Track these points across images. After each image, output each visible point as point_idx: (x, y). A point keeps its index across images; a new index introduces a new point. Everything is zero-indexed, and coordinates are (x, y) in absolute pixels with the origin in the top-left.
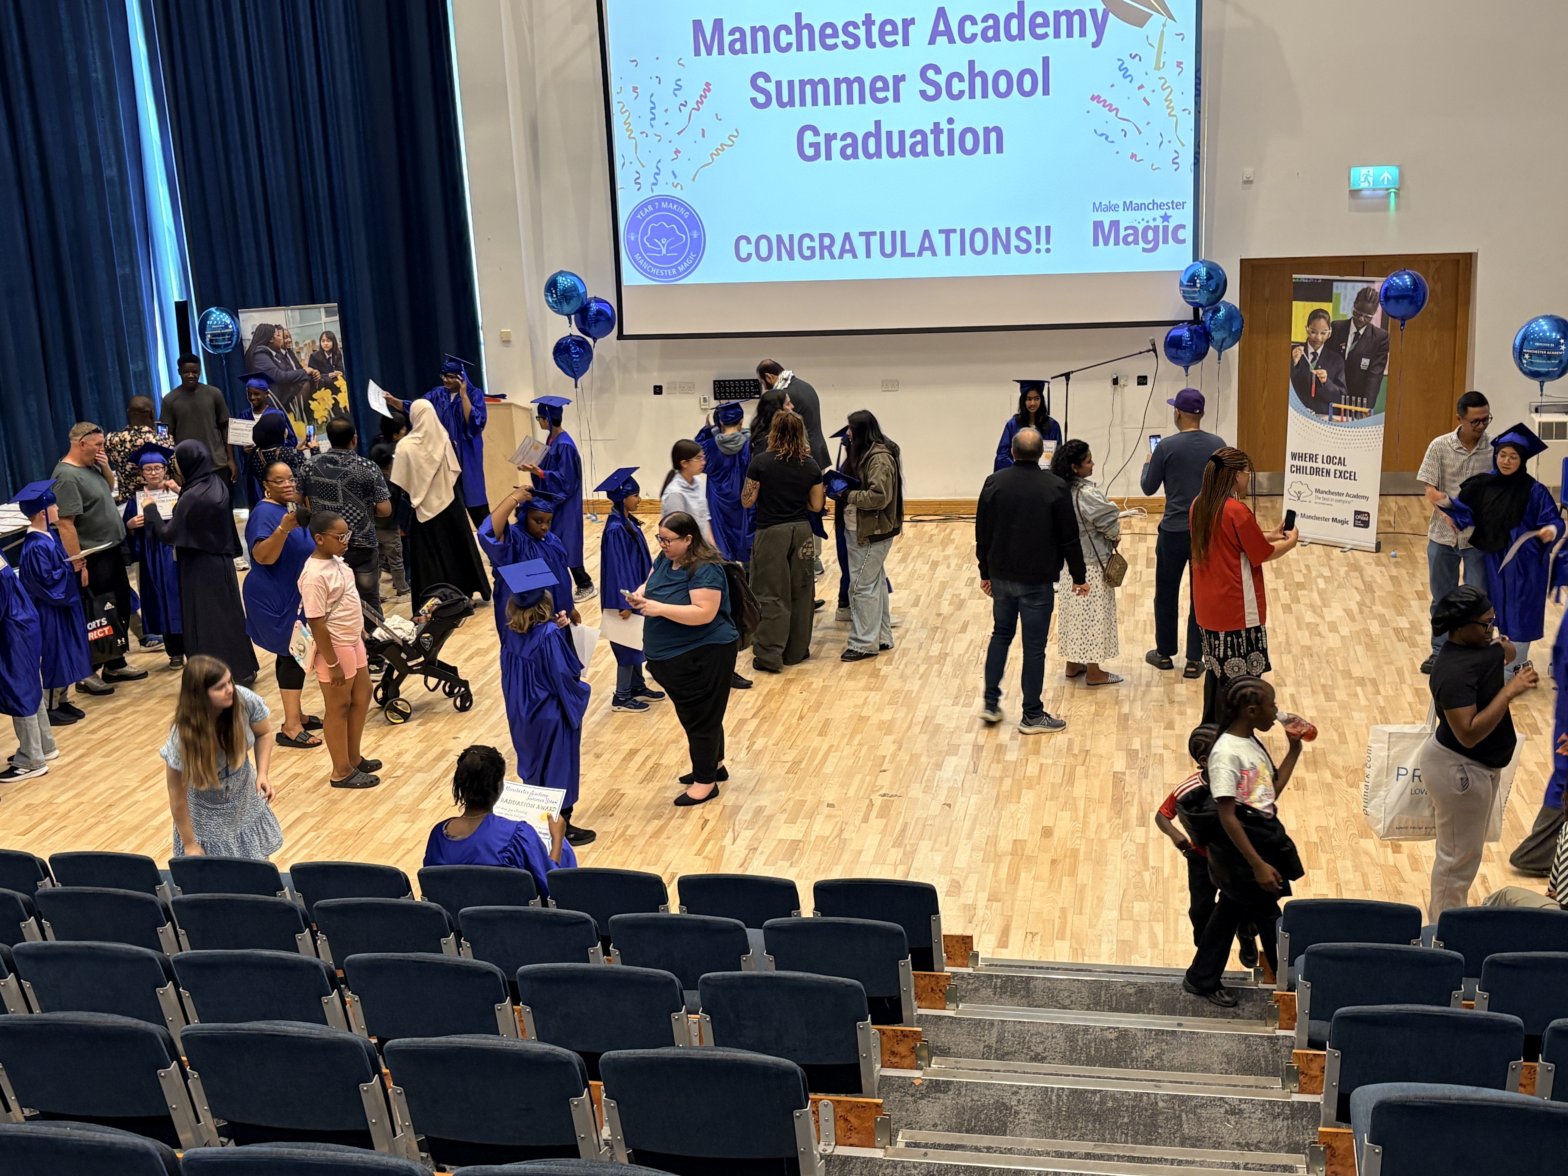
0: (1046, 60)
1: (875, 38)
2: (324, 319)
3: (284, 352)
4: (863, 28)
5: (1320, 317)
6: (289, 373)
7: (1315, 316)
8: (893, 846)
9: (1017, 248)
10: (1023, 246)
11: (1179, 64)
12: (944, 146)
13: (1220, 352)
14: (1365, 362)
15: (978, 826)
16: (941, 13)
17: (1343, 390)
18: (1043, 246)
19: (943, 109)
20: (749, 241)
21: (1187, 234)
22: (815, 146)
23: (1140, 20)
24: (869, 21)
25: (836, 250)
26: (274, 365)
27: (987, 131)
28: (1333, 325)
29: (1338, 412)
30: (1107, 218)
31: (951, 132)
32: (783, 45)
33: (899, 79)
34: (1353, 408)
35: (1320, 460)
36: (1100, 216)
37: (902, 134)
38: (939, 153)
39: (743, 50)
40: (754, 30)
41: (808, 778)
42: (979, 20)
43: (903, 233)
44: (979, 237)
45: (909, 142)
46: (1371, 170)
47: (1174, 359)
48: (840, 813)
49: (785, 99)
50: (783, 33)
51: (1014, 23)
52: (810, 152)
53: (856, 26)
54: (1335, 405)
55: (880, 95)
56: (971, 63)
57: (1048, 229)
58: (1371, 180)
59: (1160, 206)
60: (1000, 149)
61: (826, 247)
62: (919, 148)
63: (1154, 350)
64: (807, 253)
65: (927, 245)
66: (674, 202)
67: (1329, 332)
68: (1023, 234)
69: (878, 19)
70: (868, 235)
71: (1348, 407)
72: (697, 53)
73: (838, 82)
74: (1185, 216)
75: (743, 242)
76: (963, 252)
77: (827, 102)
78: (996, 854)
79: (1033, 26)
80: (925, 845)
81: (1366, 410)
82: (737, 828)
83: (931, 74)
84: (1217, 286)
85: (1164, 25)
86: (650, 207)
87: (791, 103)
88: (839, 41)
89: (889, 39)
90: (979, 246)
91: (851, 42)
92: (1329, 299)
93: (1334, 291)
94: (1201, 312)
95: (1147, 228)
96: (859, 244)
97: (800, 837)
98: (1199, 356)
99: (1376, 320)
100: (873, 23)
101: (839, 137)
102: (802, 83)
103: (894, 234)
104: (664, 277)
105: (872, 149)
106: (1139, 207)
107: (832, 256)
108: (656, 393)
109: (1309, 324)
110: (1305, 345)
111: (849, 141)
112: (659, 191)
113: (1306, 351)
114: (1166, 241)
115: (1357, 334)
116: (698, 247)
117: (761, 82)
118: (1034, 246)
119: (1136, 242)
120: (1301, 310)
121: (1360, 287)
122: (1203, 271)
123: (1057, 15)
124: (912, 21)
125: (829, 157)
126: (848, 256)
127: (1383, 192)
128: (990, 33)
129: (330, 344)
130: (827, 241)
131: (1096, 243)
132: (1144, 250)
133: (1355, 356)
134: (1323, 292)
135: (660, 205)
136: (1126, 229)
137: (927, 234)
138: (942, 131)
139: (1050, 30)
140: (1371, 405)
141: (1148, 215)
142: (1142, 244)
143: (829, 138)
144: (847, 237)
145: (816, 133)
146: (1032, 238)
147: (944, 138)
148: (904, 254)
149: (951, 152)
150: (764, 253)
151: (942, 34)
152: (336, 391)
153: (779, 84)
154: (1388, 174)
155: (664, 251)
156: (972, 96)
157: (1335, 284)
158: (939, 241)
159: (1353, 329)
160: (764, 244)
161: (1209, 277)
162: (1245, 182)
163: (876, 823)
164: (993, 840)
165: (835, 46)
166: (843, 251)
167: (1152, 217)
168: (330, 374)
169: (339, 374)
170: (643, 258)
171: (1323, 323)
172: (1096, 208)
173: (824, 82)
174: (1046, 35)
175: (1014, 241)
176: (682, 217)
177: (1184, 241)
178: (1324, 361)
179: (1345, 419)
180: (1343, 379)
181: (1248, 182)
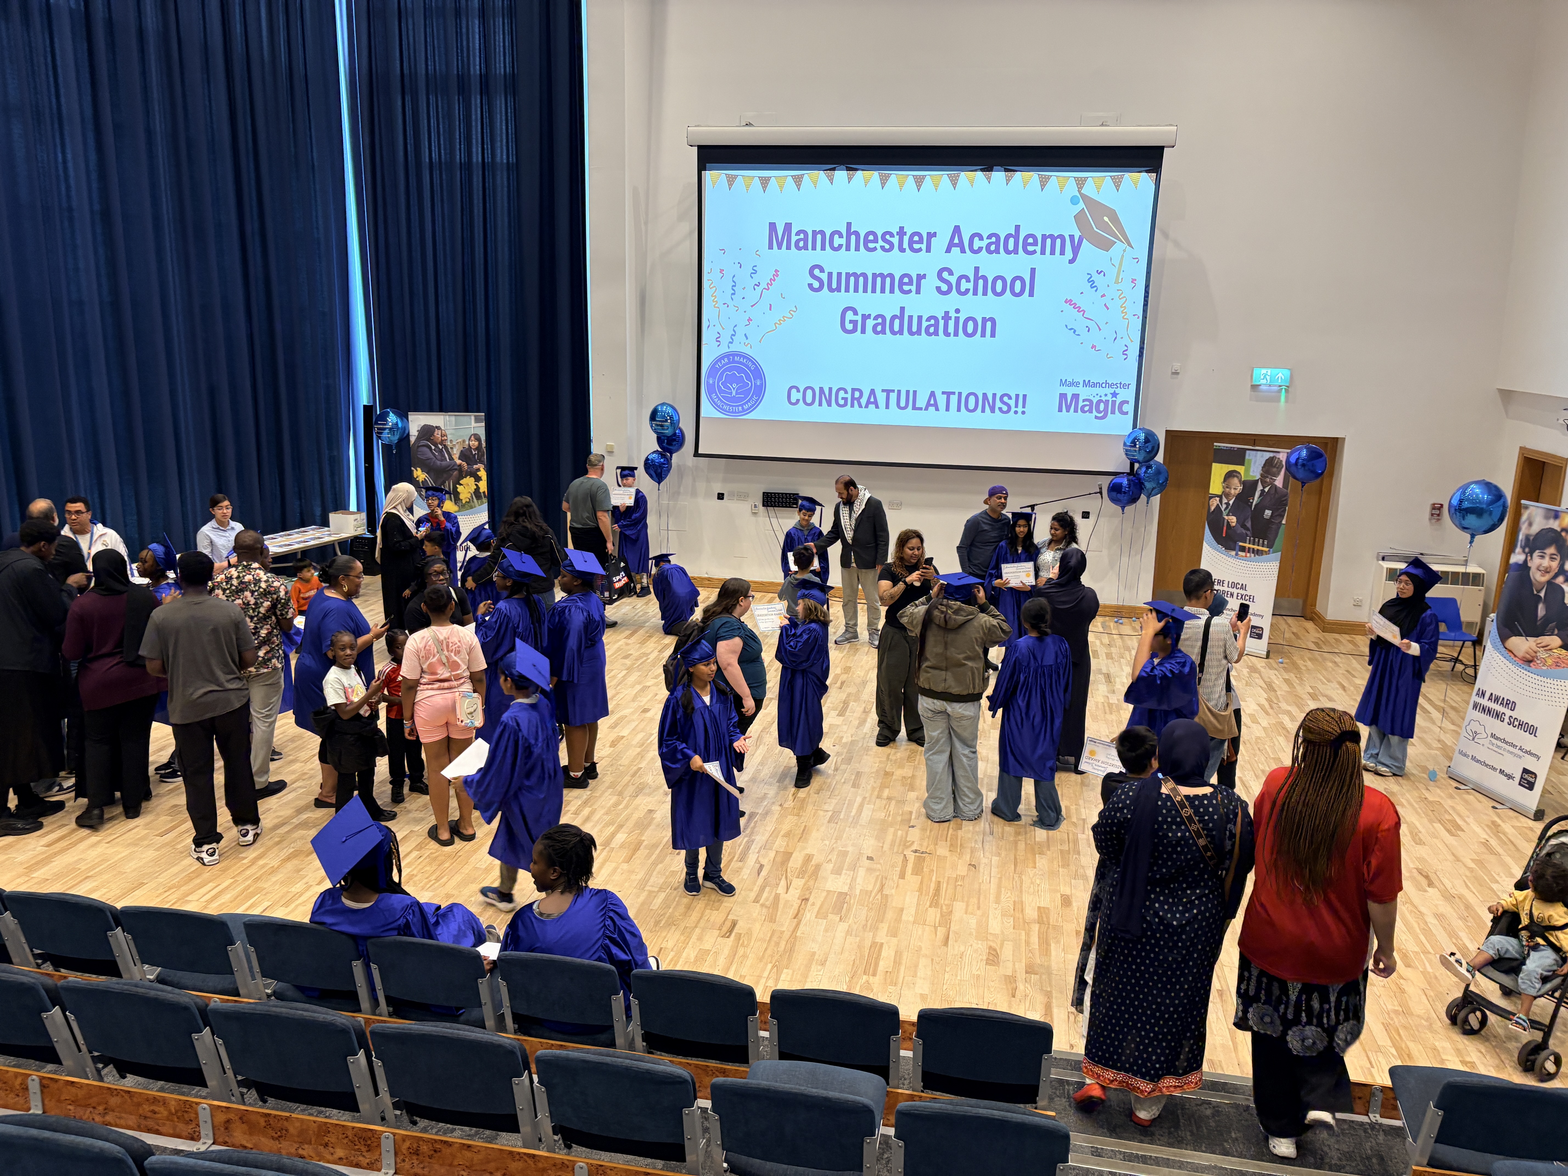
0: (1033, 271)
1: (906, 245)
2: (473, 424)
3: (440, 447)
4: (897, 237)
5: (1234, 476)
6: (444, 463)
7: (1230, 475)
8: (930, 907)
9: (1000, 409)
10: (1005, 408)
11: (1133, 281)
12: (951, 329)
13: (1148, 497)
14: (1268, 513)
15: (1003, 889)
16: (957, 230)
17: (1249, 533)
18: (1020, 409)
19: (953, 301)
20: (798, 391)
21: (1129, 408)
22: (854, 323)
23: (1106, 245)
24: (901, 232)
25: (864, 401)
26: (432, 456)
27: (985, 320)
28: (1244, 483)
29: (1243, 549)
30: (1070, 391)
31: (957, 319)
32: (836, 245)
33: (921, 277)
34: (1256, 547)
35: (1226, 584)
36: (1065, 390)
37: (920, 318)
38: (947, 334)
39: (805, 248)
40: (815, 233)
41: (847, 829)
42: (985, 237)
43: (915, 392)
44: (972, 399)
45: (925, 324)
46: (1269, 371)
47: (1114, 500)
48: (879, 866)
49: (834, 286)
50: (836, 237)
51: (1011, 241)
52: (849, 327)
53: (892, 235)
54: (1241, 544)
55: (906, 288)
56: (977, 269)
57: (1025, 396)
58: (1268, 378)
59: (1111, 386)
60: (993, 335)
61: (856, 399)
62: (932, 330)
63: (1101, 493)
64: (842, 402)
65: (932, 402)
66: (744, 357)
67: (1240, 488)
68: (1006, 399)
69: (909, 231)
70: (888, 392)
71: (1251, 546)
72: (771, 247)
73: (875, 276)
74: (1129, 395)
75: (794, 391)
76: (959, 410)
77: (865, 290)
78: (1024, 922)
79: (1025, 244)
80: (959, 907)
81: (1267, 549)
82: (789, 875)
83: (945, 275)
84: (1153, 447)
85: (1124, 251)
86: (726, 360)
87: (838, 289)
88: (878, 246)
89: (916, 246)
90: (971, 406)
91: (887, 246)
92: (1242, 463)
93: (1247, 457)
94: (1137, 466)
95: (1099, 402)
96: (881, 398)
97: (845, 889)
98: (1134, 500)
99: (1279, 482)
100: (905, 233)
101: (872, 317)
102: (848, 275)
103: (908, 392)
104: (732, 412)
105: (896, 328)
106: (1094, 385)
107: (860, 406)
108: (719, 498)
109: (1225, 480)
110: (1220, 497)
111: (880, 320)
112: (734, 348)
113: (1221, 501)
114: (1113, 412)
115: (1263, 491)
116: (760, 391)
117: (817, 272)
118: (1013, 409)
119: (1090, 411)
120: (1218, 471)
121: (1268, 455)
122: (1142, 436)
123: (1044, 237)
124: (935, 234)
125: (863, 331)
126: (872, 406)
127: (1276, 388)
128: (993, 248)
129: (477, 443)
130: (857, 394)
131: (1060, 410)
132: (1096, 417)
133: (1260, 508)
134: (1238, 458)
135: (734, 359)
136: (1084, 401)
137: (933, 394)
138: (950, 318)
139: (1038, 248)
140: (1270, 546)
141: (1101, 391)
142: (1095, 413)
143: (865, 317)
144: (873, 392)
145: (855, 313)
146: (1012, 403)
147: (951, 324)
148: (914, 408)
149: (956, 334)
150: (809, 399)
151: (956, 245)
152: (478, 479)
153: (830, 275)
154: (1282, 375)
155: (734, 393)
156: (975, 293)
157: (1248, 452)
158: (941, 400)
159: (1260, 487)
160: (809, 393)
161: (1147, 441)
162: (1173, 373)
163: (912, 880)
164: (1019, 906)
165: (875, 249)
166: (868, 403)
167: (1104, 393)
168: (475, 466)
169: (481, 467)
170: (718, 397)
171: (1235, 481)
172: (1063, 383)
173: (864, 275)
174: (1034, 252)
175: (998, 404)
176: (749, 369)
177: (1127, 413)
178: (1234, 510)
179: (1248, 555)
180: (1249, 524)
181: (1176, 373)
